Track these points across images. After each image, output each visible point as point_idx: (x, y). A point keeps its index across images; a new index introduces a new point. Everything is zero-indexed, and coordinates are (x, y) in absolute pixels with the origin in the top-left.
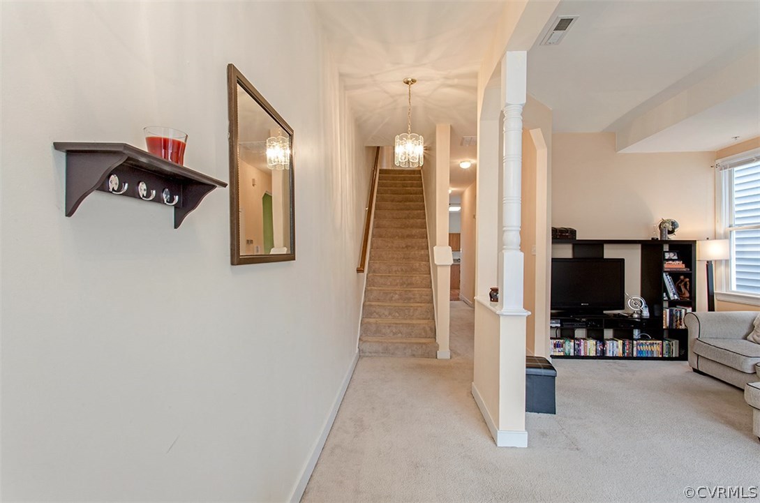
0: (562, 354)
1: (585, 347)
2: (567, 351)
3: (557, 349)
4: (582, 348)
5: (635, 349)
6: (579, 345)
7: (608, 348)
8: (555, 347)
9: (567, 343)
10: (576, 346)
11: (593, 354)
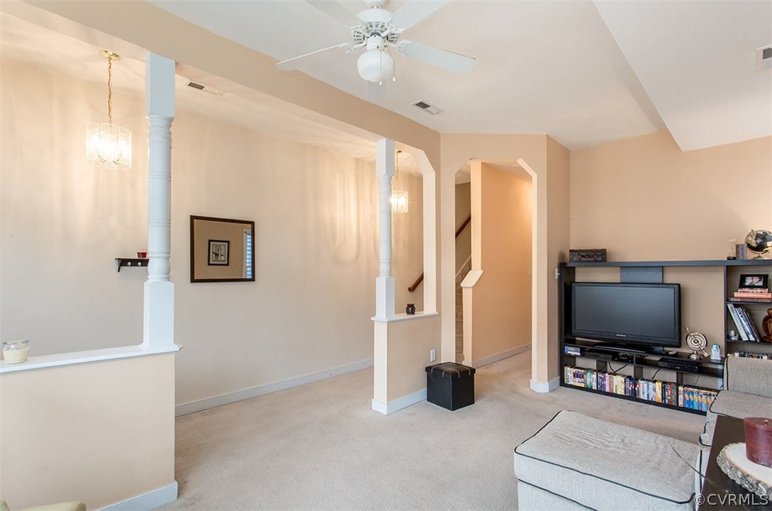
0: (583, 385)
1: (611, 383)
2: (588, 383)
3: (577, 379)
4: (607, 383)
5: (681, 397)
6: (604, 379)
7: (641, 389)
8: (574, 376)
9: (588, 374)
10: (600, 380)
11: (621, 391)
